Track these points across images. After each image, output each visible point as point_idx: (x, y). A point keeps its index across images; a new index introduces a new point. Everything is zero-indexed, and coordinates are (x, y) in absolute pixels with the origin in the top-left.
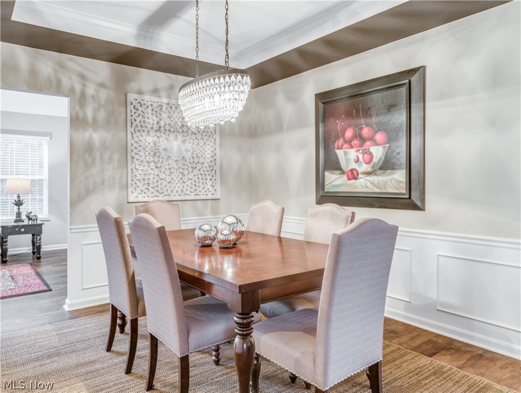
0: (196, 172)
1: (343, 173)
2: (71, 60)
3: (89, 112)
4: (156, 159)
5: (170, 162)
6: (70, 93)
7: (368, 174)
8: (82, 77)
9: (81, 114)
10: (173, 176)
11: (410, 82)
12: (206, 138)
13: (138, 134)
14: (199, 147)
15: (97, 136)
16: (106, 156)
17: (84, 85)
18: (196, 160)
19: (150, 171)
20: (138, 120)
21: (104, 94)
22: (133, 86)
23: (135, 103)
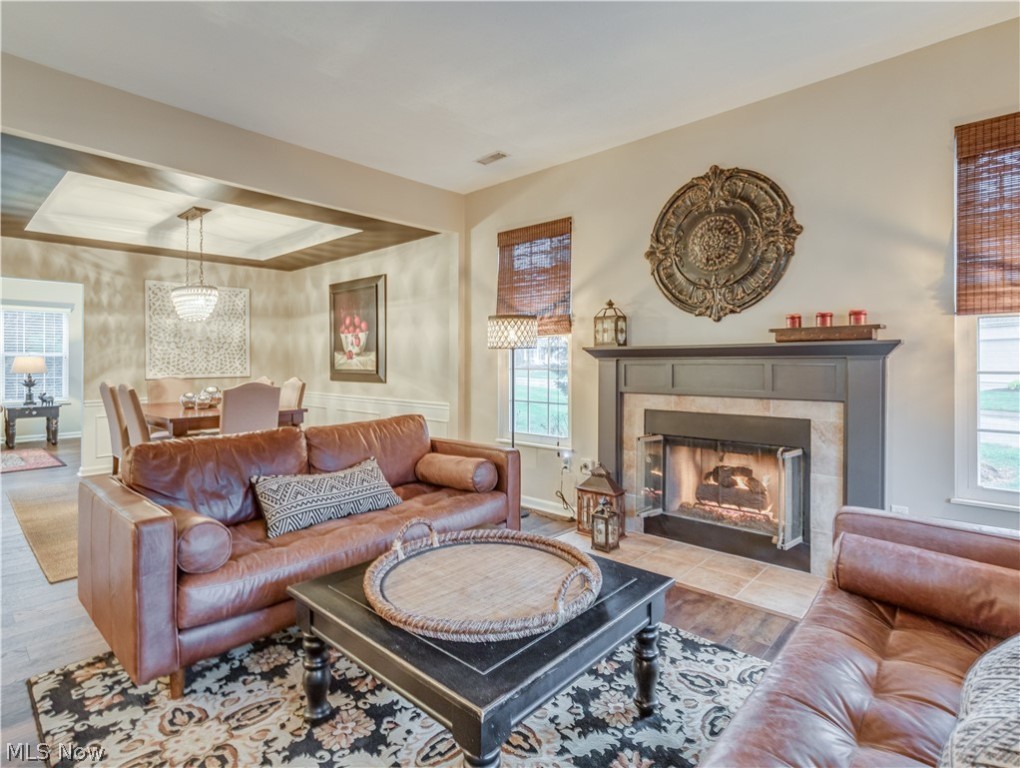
0: (222, 351)
1: (345, 353)
2: (85, 251)
3: (104, 298)
4: (177, 340)
5: (193, 341)
6: (85, 280)
7: (358, 355)
8: (97, 266)
9: (95, 300)
10: (196, 355)
11: (377, 286)
12: (233, 320)
13: (157, 317)
14: (226, 328)
15: (112, 320)
16: (123, 337)
17: (99, 274)
18: (222, 340)
19: (170, 351)
20: (157, 304)
21: (119, 282)
22: (153, 272)
23: (153, 288)
